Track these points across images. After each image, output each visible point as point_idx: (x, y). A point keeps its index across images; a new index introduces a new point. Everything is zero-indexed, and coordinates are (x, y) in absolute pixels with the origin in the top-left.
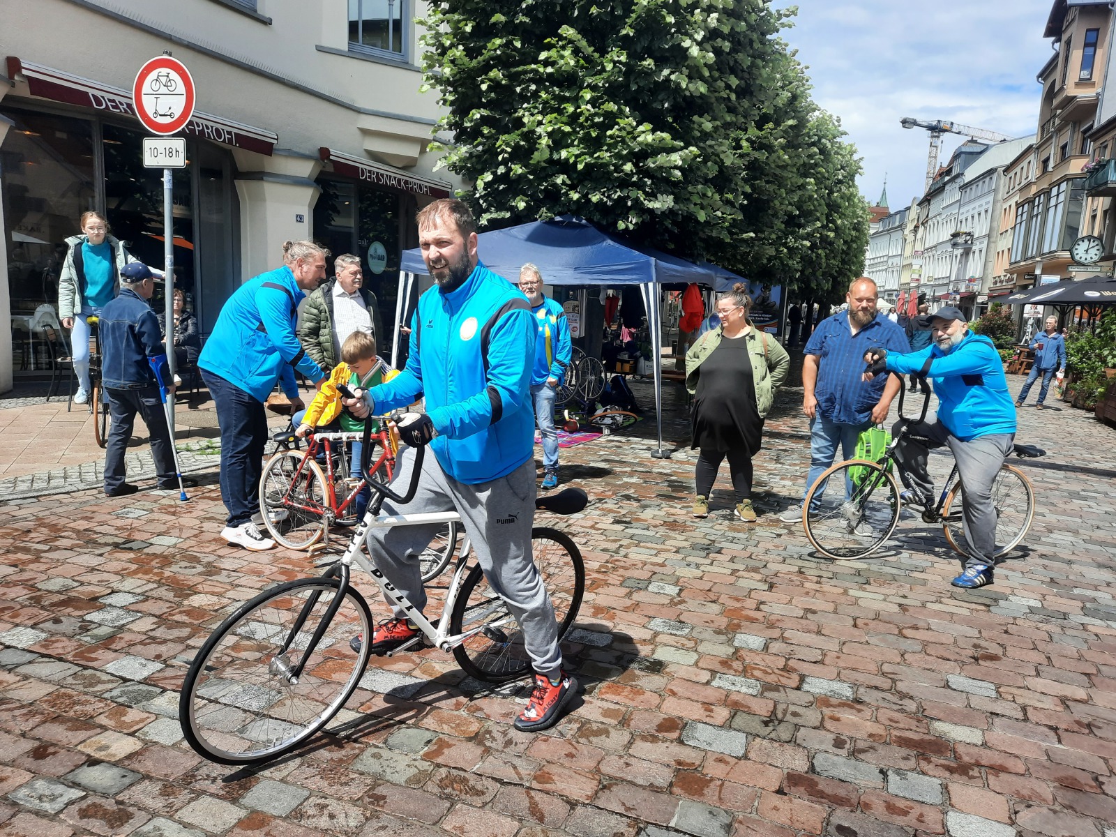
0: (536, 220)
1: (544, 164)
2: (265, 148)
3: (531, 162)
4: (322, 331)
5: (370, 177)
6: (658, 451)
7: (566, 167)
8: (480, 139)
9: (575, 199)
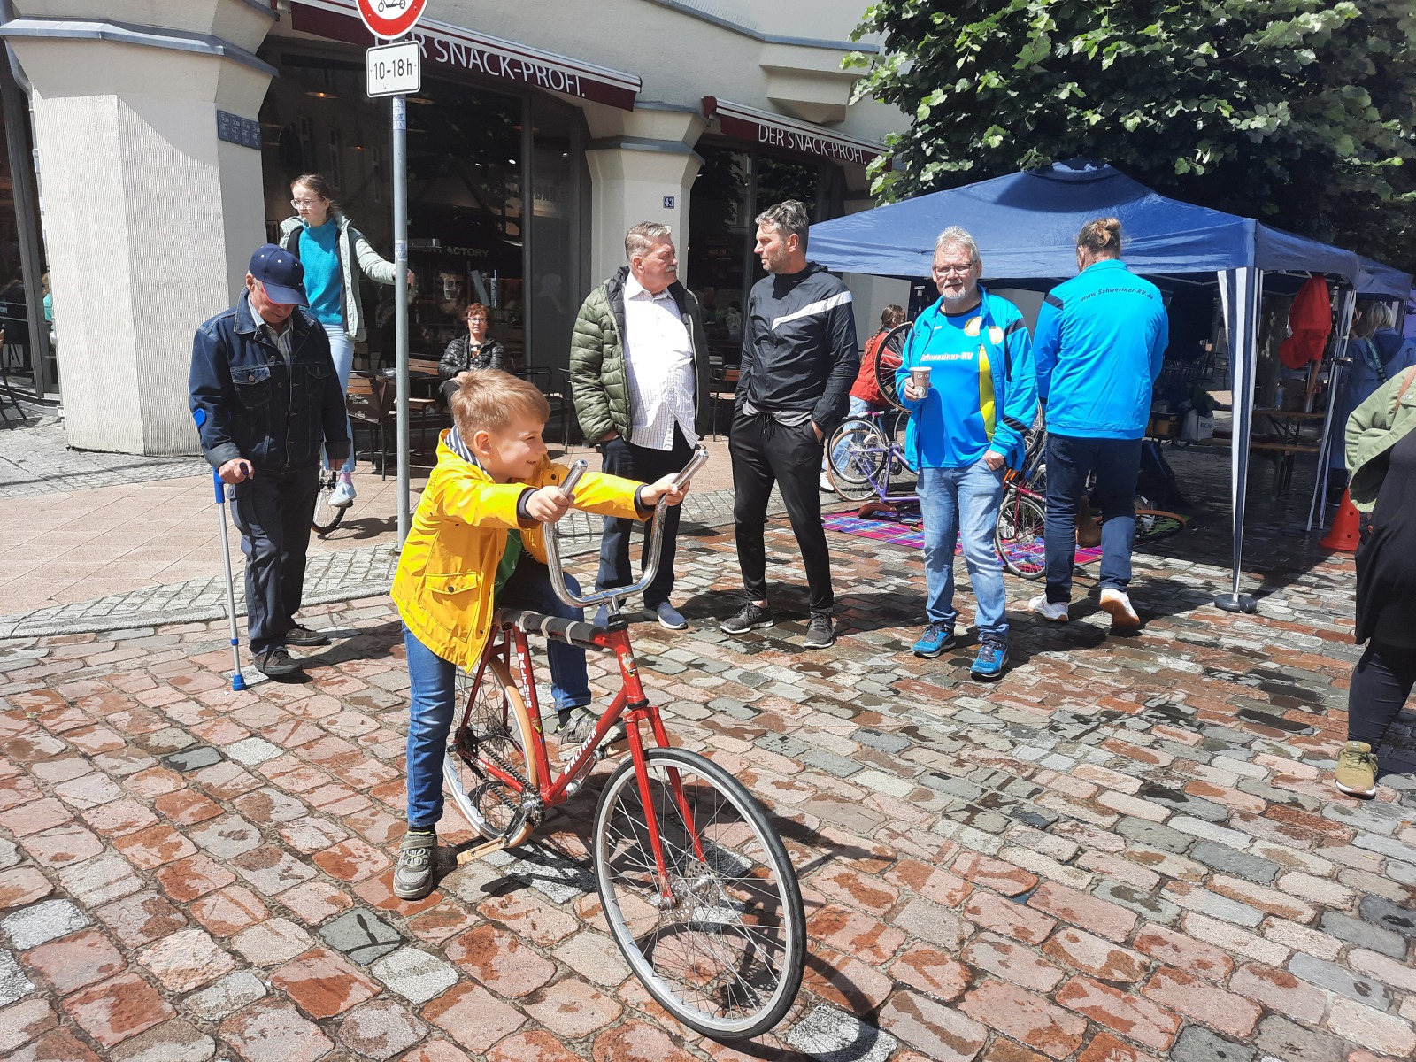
0: (1017, 169)
1: (1039, 70)
2: (623, 99)
3: (1017, 66)
4: (607, 363)
5: (774, 139)
6: (1230, 598)
7: (1080, 68)
8: (929, 37)
9: (1093, 122)
